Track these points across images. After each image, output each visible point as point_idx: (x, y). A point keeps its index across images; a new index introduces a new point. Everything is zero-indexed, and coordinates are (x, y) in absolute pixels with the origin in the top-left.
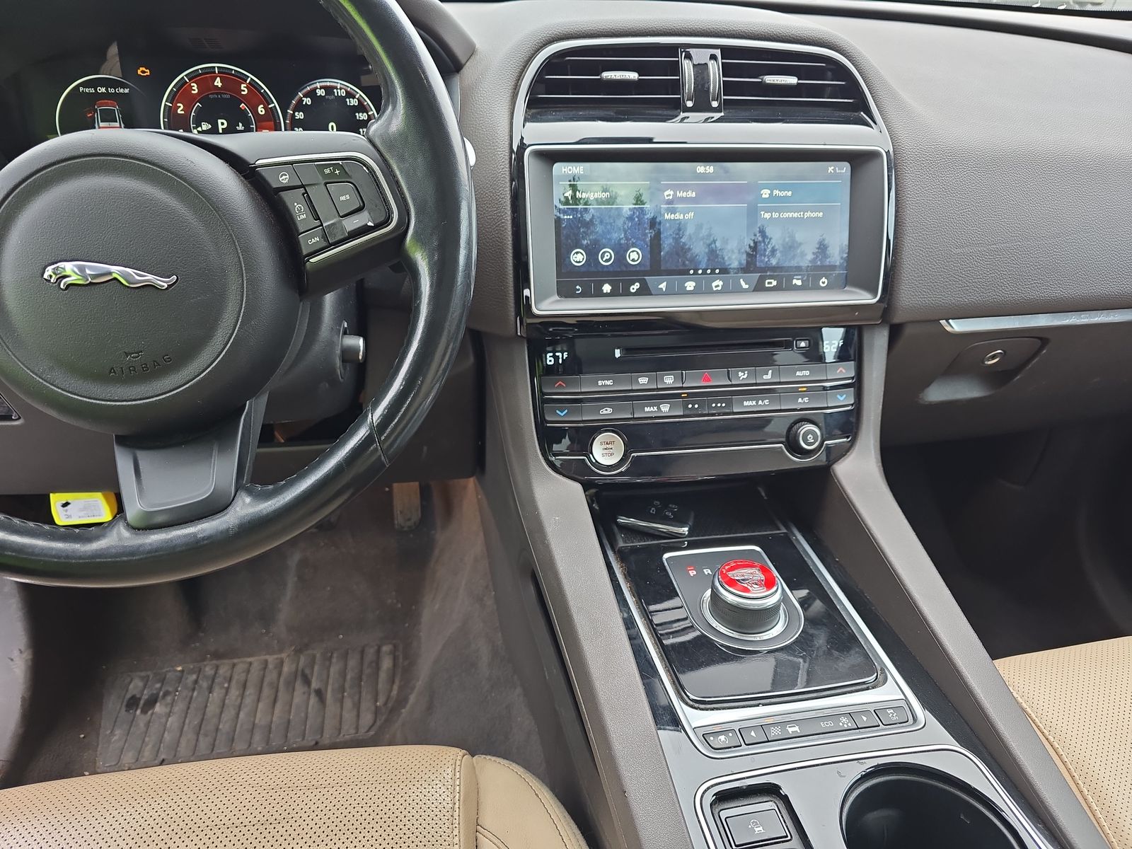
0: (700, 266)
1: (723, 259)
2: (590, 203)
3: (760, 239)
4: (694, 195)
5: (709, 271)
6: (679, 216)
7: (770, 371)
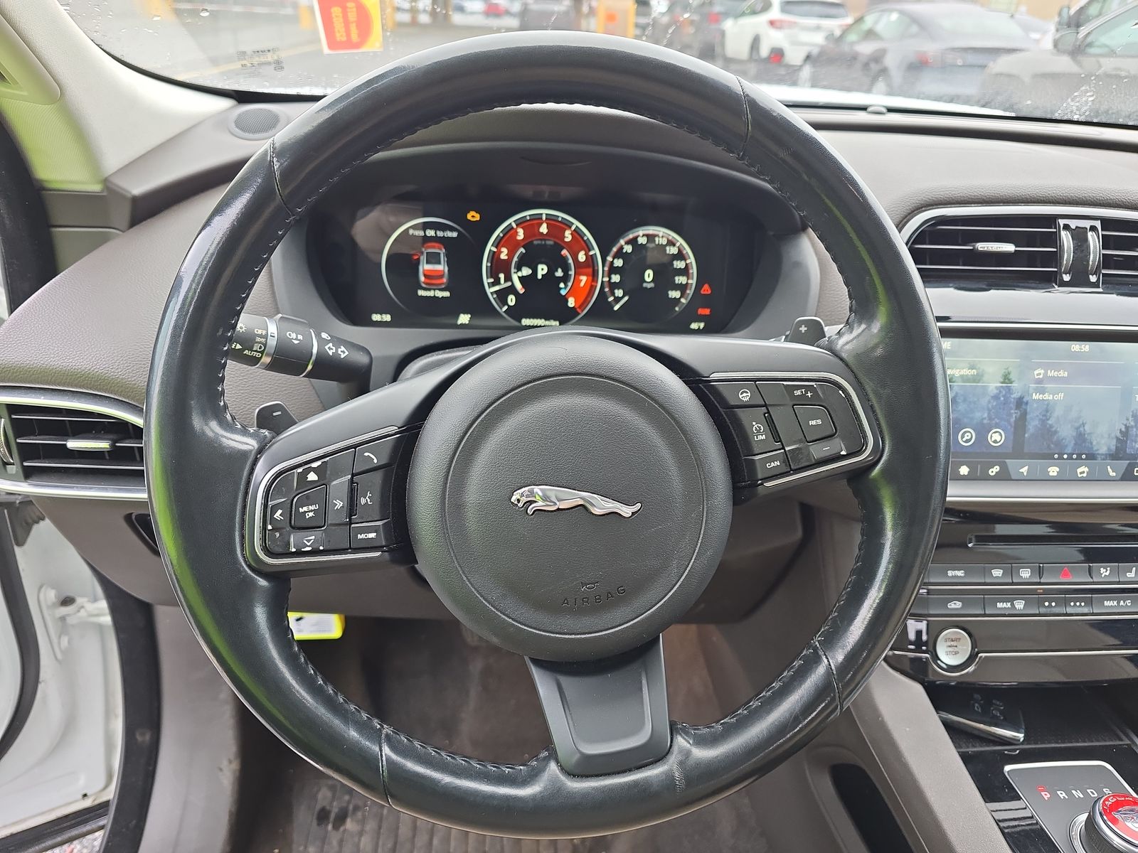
0: (1066, 451)
1: (1091, 443)
2: (954, 380)
3: (1132, 423)
4: (1066, 374)
5: (1075, 456)
6: (1047, 397)
7: (1134, 568)
